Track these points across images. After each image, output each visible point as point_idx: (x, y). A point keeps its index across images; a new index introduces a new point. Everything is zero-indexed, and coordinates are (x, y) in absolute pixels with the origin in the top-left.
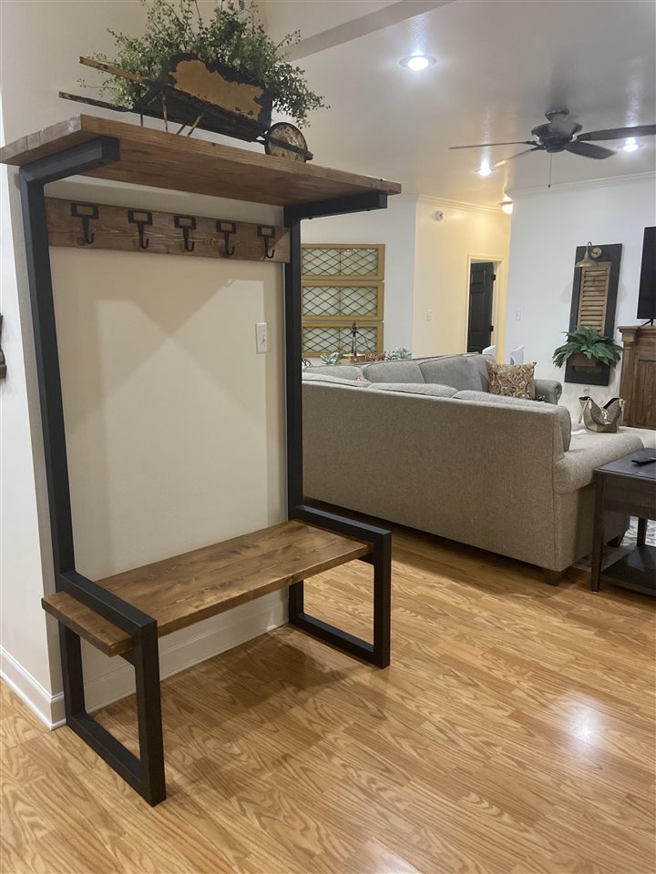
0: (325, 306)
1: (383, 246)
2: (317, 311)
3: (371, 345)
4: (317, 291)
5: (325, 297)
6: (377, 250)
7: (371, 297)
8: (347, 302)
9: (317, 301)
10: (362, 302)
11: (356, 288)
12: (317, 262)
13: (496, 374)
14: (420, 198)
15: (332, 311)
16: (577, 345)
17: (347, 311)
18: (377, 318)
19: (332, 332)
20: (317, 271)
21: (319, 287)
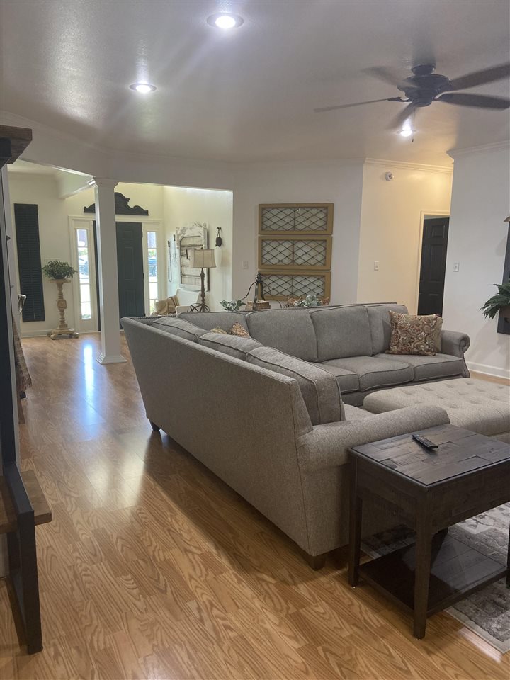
0: (281, 257)
1: (333, 205)
2: (274, 261)
3: (319, 291)
4: (274, 244)
5: (281, 249)
6: (327, 208)
7: (320, 249)
8: (300, 253)
9: (274, 253)
10: (312, 253)
11: (307, 242)
12: (275, 220)
13: (397, 324)
14: (366, 161)
15: (286, 261)
16: (505, 298)
17: (300, 261)
18: (325, 268)
19: (286, 279)
20: (275, 227)
21: (276, 240)
